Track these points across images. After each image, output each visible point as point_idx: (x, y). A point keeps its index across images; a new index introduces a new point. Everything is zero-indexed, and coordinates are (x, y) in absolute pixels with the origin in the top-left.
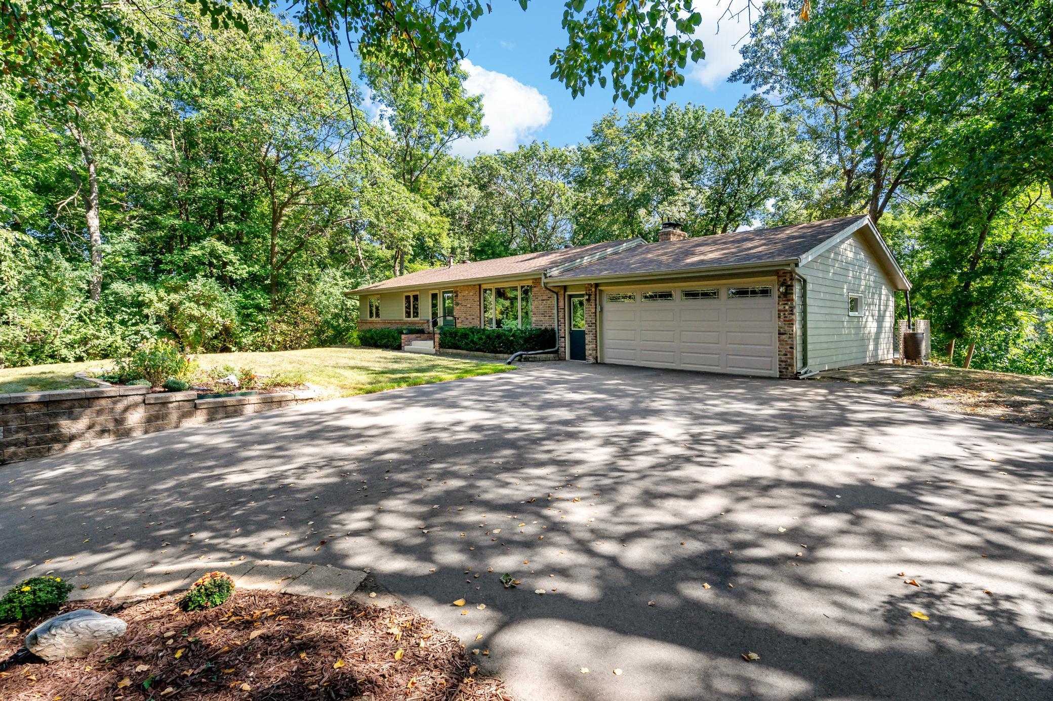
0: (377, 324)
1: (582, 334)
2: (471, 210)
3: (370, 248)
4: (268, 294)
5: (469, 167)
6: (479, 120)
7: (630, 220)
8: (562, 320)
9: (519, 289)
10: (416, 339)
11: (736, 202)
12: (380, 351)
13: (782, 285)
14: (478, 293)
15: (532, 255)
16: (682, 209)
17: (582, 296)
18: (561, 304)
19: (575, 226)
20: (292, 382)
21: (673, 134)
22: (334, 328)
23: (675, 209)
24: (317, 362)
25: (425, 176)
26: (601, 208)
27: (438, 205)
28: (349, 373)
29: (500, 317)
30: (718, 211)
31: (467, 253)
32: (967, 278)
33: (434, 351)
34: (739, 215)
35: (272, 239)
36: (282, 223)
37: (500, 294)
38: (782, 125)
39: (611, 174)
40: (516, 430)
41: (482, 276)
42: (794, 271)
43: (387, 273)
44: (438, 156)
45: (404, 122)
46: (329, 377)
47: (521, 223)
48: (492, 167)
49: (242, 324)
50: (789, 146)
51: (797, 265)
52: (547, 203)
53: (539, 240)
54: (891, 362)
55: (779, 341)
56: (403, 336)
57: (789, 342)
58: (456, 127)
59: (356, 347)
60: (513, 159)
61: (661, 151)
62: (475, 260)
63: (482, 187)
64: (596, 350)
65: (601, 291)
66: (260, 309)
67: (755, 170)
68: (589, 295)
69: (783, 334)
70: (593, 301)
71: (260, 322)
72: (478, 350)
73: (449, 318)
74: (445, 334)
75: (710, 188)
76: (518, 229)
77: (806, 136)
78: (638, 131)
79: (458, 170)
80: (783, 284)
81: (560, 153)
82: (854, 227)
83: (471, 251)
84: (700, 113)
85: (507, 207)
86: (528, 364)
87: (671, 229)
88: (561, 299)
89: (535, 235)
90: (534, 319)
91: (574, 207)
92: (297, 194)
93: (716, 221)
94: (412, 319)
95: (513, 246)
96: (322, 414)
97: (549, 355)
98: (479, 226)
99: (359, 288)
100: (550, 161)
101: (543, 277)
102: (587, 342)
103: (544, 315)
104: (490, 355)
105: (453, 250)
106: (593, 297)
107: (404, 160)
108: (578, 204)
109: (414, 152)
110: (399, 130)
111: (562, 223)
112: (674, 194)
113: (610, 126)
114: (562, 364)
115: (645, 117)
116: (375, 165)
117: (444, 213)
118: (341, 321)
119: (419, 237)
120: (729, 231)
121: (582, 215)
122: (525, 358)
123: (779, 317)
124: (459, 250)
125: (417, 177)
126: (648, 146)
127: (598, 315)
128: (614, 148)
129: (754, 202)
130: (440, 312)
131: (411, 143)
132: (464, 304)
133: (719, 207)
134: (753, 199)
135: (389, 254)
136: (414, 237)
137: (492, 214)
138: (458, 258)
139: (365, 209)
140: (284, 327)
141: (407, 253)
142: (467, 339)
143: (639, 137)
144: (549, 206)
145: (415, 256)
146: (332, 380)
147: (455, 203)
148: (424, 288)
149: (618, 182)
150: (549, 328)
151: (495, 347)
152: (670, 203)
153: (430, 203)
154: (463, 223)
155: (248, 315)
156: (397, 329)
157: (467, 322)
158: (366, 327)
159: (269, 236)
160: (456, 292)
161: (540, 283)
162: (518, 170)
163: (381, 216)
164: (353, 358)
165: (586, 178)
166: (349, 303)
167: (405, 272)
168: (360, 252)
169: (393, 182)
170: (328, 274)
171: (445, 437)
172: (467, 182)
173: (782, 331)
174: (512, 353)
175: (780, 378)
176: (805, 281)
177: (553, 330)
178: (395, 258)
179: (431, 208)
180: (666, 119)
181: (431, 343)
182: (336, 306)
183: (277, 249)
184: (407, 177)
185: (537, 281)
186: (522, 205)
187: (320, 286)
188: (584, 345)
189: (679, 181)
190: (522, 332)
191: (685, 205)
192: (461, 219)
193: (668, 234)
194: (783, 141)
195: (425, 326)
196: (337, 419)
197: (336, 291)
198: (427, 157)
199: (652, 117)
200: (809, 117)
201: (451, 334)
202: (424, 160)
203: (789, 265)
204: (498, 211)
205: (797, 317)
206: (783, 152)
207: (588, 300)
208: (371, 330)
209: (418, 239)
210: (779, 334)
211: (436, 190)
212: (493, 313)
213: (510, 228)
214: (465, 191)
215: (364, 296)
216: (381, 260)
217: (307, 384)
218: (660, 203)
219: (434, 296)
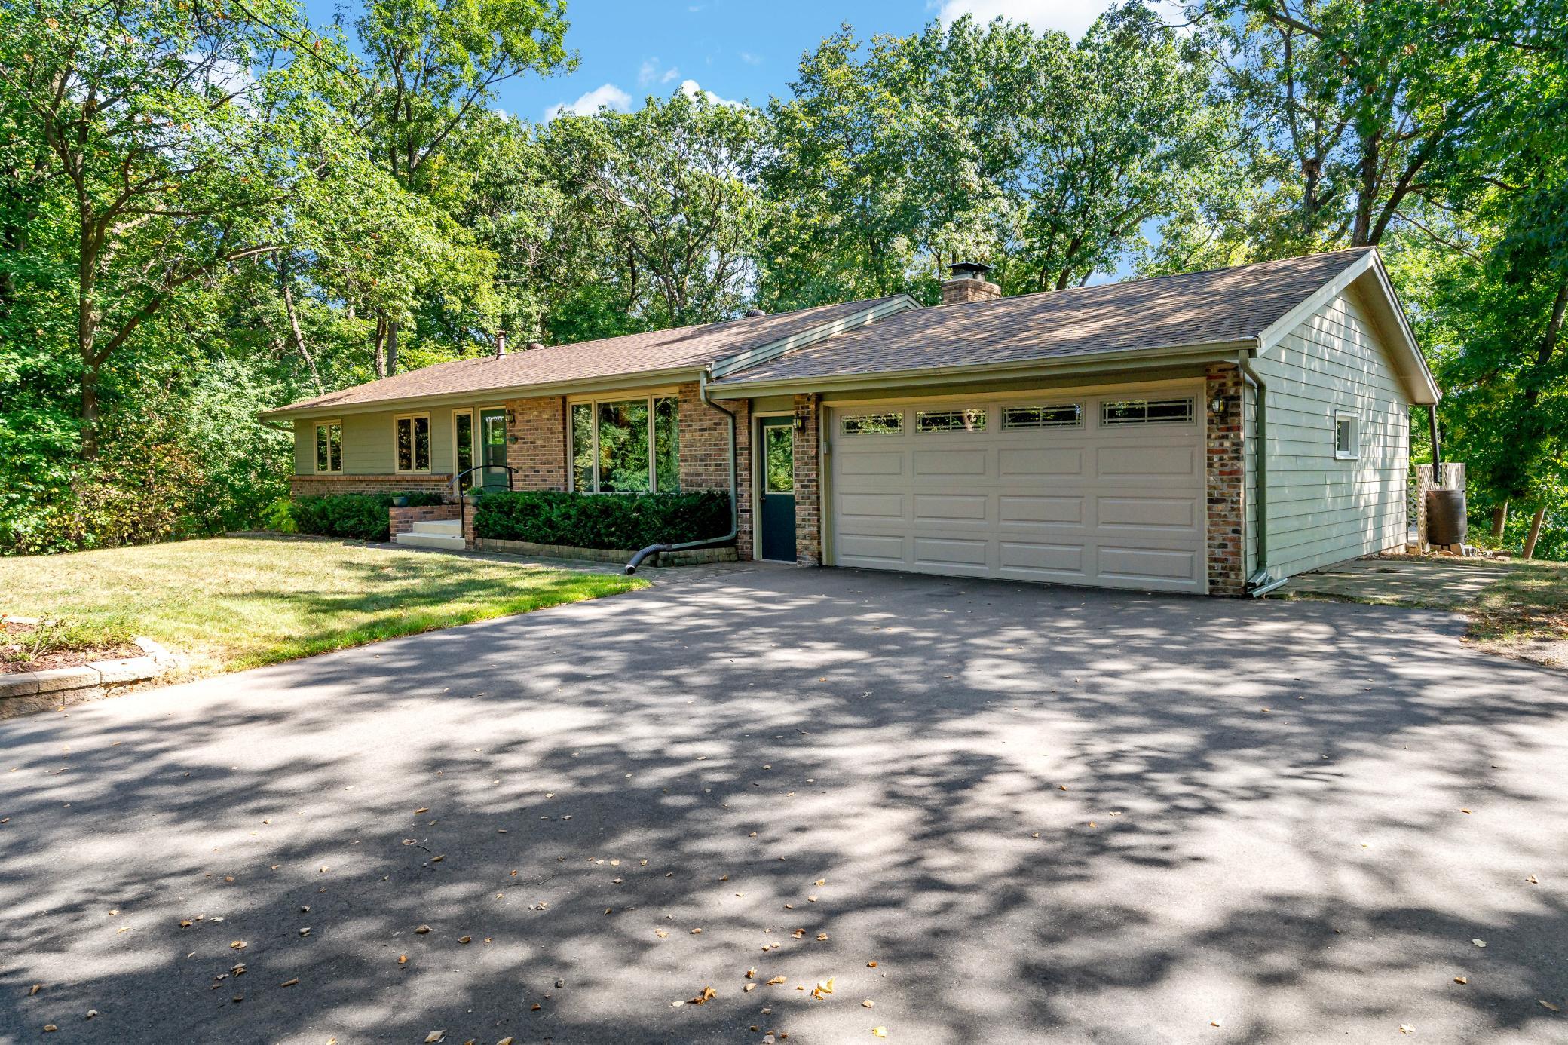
0: (334, 484)
1: (787, 505)
2: (545, 233)
3: (321, 316)
4: (73, 418)
5: (540, 141)
6: (558, 35)
7: (877, 263)
8: (745, 474)
9: (651, 405)
10: (423, 517)
11: (1087, 226)
12: (338, 545)
13: (1217, 397)
14: (560, 418)
15: (678, 333)
16: (982, 237)
17: (788, 420)
18: (743, 439)
19: (766, 273)
20: (98, 639)
21: (965, 81)
22: (236, 492)
23: (970, 238)
24: (176, 580)
25: (441, 158)
26: (819, 234)
27: (472, 224)
28: (251, 609)
29: (608, 463)
30: (1051, 242)
31: (538, 328)
32: (1532, 381)
33: (462, 544)
34: (1092, 252)
35: (82, 292)
36: (111, 256)
37: (609, 415)
38: (1182, 68)
39: (838, 165)
40: (659, 759)
41: (568, 377)
42: (1245, 366)
43: (359, 370)
44: (471, 112)
45: (391, 32)
46: (201, 619)
47: (652, 265)
48: (588, 142)
49: (12, 488)
50: (1192, 112)
51: (1252, 353)
52: (706, 223)
53: (690, 300)
54: (1402, 551)
55: (1210, 516)
56: (393, 512)
57: (1232, 518)
58: (508, 49)
59: (285, 536)
60: (634, 127)
61: (940, 114)
62: (555, 343)
63: (569, 187)
64: (819, 538)
65: (828, 409)
66: (55, 454)
67: (1125, 160)
68: (804, 419)
69: (1218, 501)
70: (811, 433)
71: (55, 482)
72: (561, 541)
73: (496, 470)
74: (486, 506)
75: (1035, 195)
76: (645, 276)
77: (1228, 93)
78: (895, 74)
79: (514, 147)
80: (1220, 393)
81: (732, 116)
82: (1349, 275)
83: (545, 323)
84: (1021, 37)
85: (622, 230)
86: (671, 571)
87: (968, 277)
88: (743, 429)
89: (680, 291)
90: (683, 471)
91: (764, 232)
92: (141, 190)
93: (1045, 265)
94: (414, 472)
95: (636, 313)
96: (163, 727)
97: (717, 551)
98: (563, 270)
99: (296, 403)
100: (711, 133)
101: (704, 381)
102: (798, 520)
103: (704, 461)
104: (587, 552)
105: (506, 321)
106: (811, 424)
107: (393, 119)
108: (770, 225)
109: (415, 101)
110: (381, 53)
111: (737, 267)
112: (966, 207)
113: (836, 61)
114: (748, 570)
115: (909, 44)
116: (324, 124)
117: (485, 238)
118: (252, 477)
119: (429, 293)
120: (1072, 286)
121: (779, 249)
122: (665, 559)
123: (1210, 466)
124: (519, 322)
125: (424, 158)
126: (915, 106)
127: (823, 461)
128: (845, 109)
129: (1119, 225)
130: (477, 457)
131: (409, 84)
132: (529, 438)
133: (1051, 235)
134: (1118, 220)
135: (364, 327)
136: (418, 291)
137: (590, 246)
138: (517, 338)
139: (303, 224)
140: (115, 492)
141: (400, 327)
142: (537, 516)
143: (897, 87)
144: (709, 230)
145: (423, 332)
146: (207, 627)
147: (511, 218)
148: (440, 404)
149: (852, 181)
150: (717, 491)
151: (598, 534)
152: (959, 226)
153: (454, 217)
154: (528, 263)
155: (25, 468)
156: (381, 496)
157: (537, 479)
158: (309, 491)
159: (74, 286)
160: (511, 412)
161: (696, 393)
162: (644, 150)
163: (340, 243)
164: (271, 568)
165: (787, 170)
166: (270, 438)
167: (400, 368)
168: (296, 324)
169: (366, 166)
170: (220, 373)
171: (475, 789)
172: (534, 173)
173: (1216, 495)
174: (636, 548)
175: (1212, 596)
176: (1262, 387)
177: (725, 495)
178: (376, 337)
179: (455, 228)
180: (951, 48)
181: (455, 526)
182: (238, 444)
183: (95, 315)
184: (402, 158)
185: (689, 388)
186: (653, 228)
187: (201, 397)
188: (792, 526)
189: (976, 178)
190: (657, 500)
191: (988, 229)
192: (524, 253)
193: (962, 287)
194: (1181, 100)
195: (443, 488)
196: (200, 740)
197: (240, 411)
198: (445, 114)
199: (923, 43)
200: (1233, 52)
201: (500, 506)
202: (441, 123)
203: (1235, 353)
204: (603, 239)
205: (1247, 466)
206: (1181, 122)
207: (802, 430)
208: (320, 498)
209: (429, 296)
210: (1210, 501)
211: (467, 189)
212: (593, 458)
213: (628, 275)
214: (530, 192)
215: (307, 421)
216: (346, 342)
217: (141, 641)
218: (938, 224)
219: (464, 423)
